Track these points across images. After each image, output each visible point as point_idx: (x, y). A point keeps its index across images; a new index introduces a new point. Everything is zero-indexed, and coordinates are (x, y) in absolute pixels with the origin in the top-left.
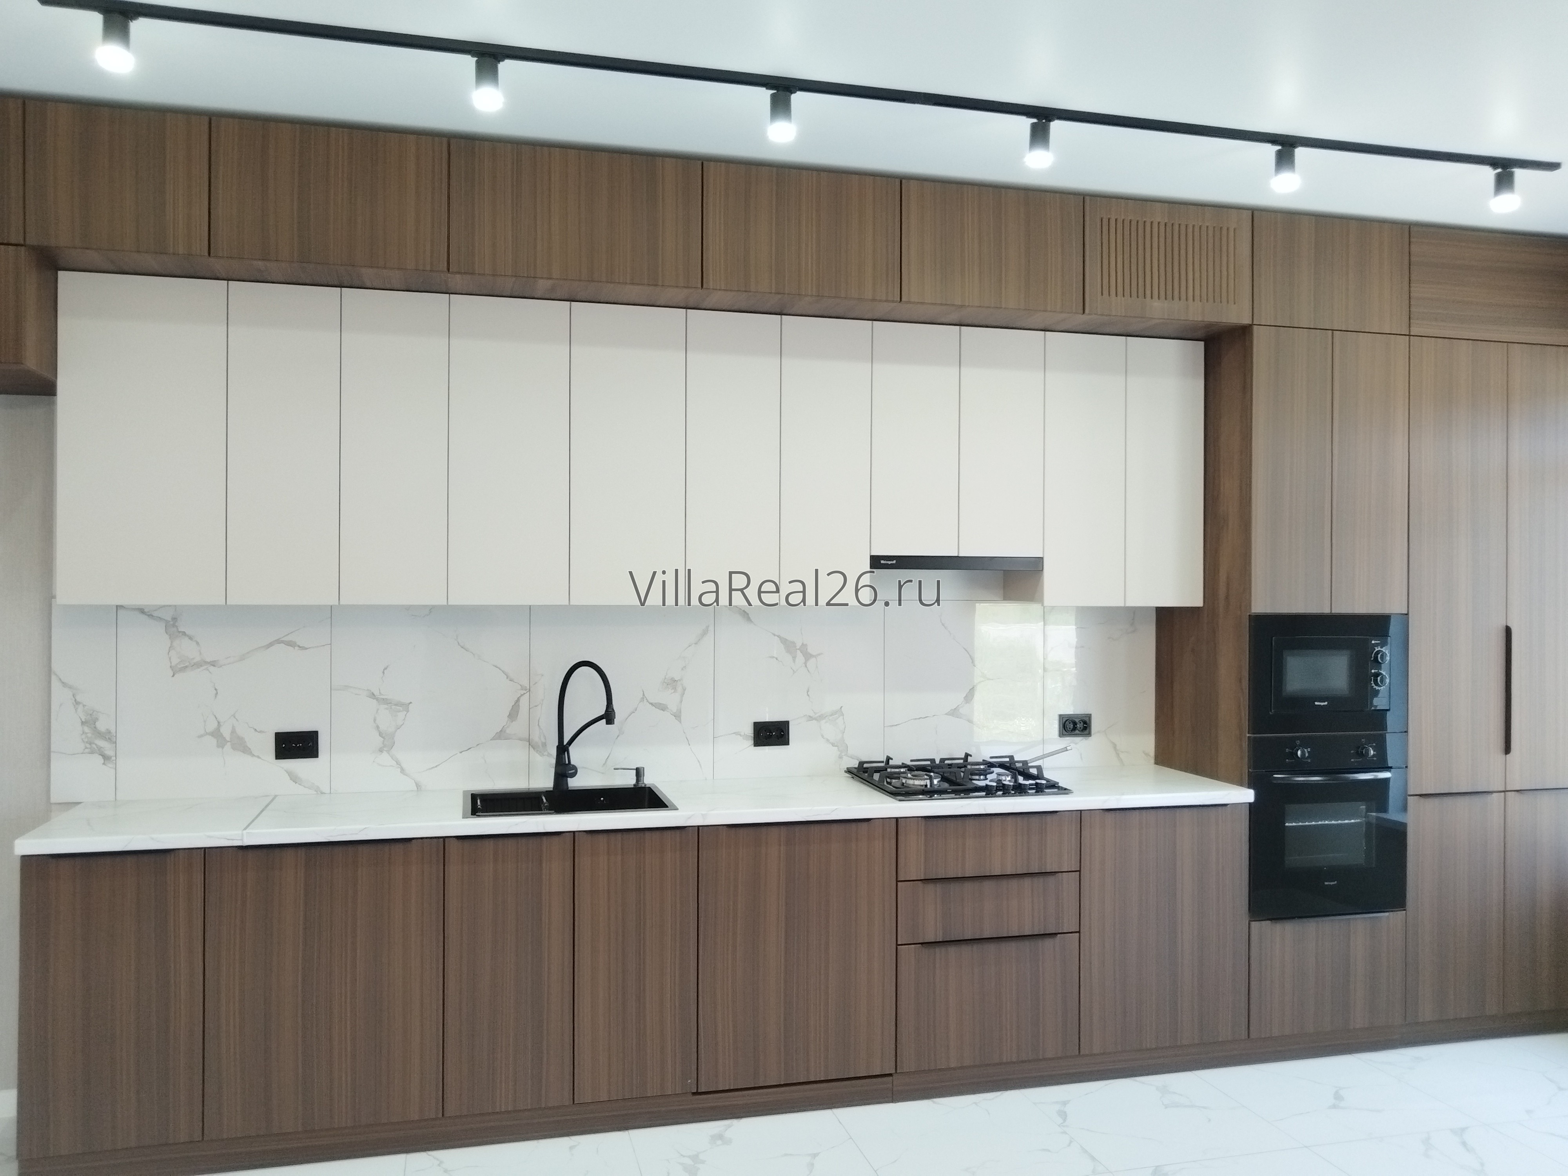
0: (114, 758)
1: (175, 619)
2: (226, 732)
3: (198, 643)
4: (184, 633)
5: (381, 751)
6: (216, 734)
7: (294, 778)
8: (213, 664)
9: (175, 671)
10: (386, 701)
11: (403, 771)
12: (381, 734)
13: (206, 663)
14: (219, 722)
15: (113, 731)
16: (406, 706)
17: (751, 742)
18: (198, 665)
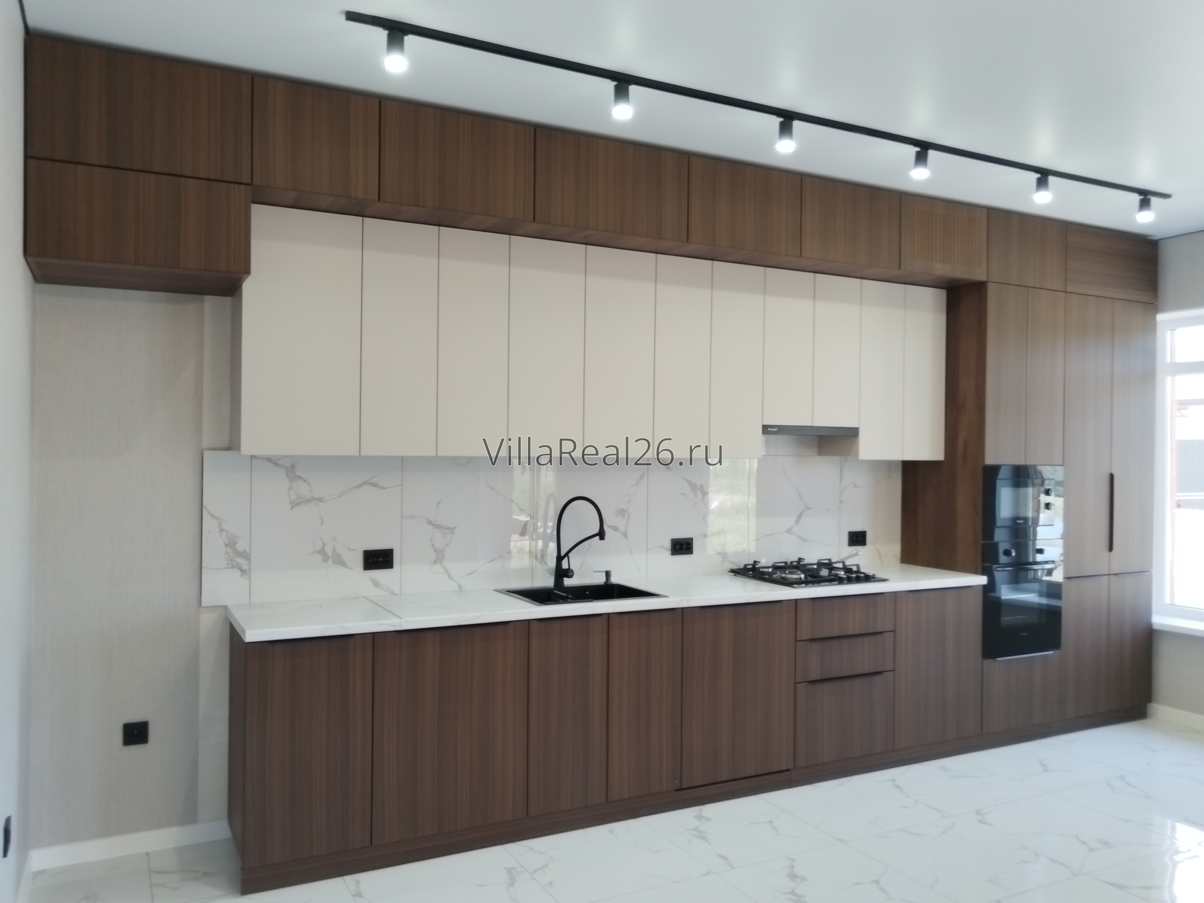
0: (248, 571)
1: (293, 466)
2: (329, 551)
3: (309, 484)
4: (299, 477)
5: (435, 562)
6: (322, 551)
7: (376, 584)
8: (320, 500)
9: (294, 505)
10: (439, 526)
11: (450, 577)
12: (435, 551)
13: (315, 499)
14: (324, 543)
15: (248, 551)
16: (452, 530)
17: (669, 552)
18: (309, 501)
